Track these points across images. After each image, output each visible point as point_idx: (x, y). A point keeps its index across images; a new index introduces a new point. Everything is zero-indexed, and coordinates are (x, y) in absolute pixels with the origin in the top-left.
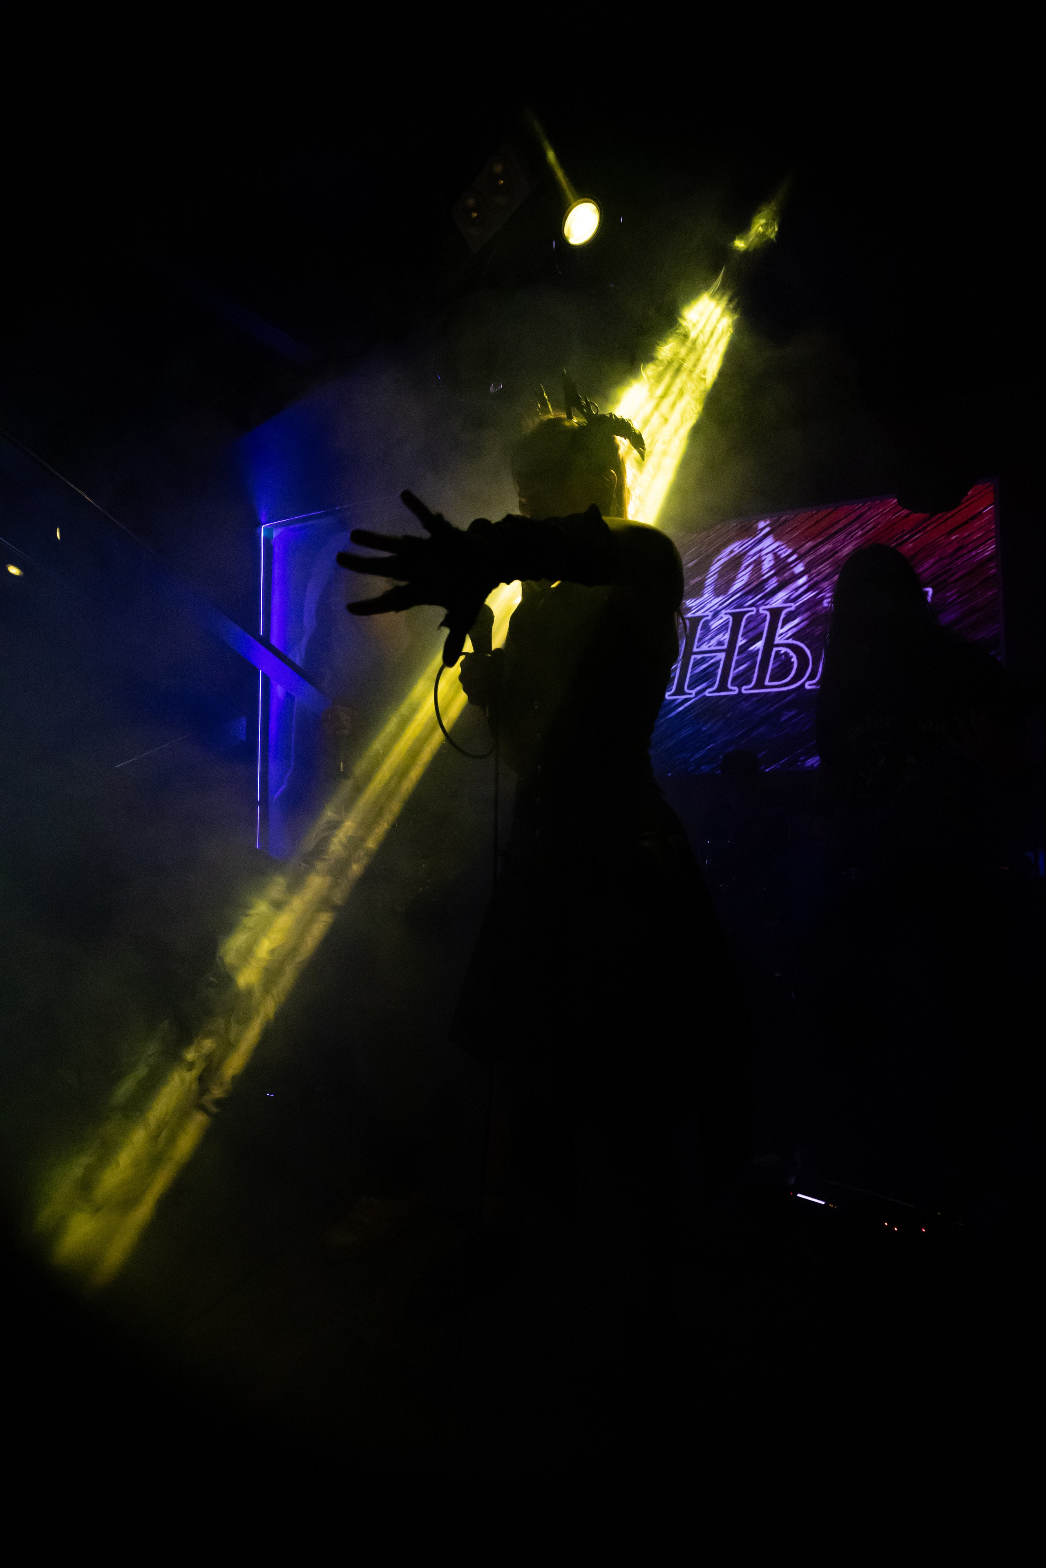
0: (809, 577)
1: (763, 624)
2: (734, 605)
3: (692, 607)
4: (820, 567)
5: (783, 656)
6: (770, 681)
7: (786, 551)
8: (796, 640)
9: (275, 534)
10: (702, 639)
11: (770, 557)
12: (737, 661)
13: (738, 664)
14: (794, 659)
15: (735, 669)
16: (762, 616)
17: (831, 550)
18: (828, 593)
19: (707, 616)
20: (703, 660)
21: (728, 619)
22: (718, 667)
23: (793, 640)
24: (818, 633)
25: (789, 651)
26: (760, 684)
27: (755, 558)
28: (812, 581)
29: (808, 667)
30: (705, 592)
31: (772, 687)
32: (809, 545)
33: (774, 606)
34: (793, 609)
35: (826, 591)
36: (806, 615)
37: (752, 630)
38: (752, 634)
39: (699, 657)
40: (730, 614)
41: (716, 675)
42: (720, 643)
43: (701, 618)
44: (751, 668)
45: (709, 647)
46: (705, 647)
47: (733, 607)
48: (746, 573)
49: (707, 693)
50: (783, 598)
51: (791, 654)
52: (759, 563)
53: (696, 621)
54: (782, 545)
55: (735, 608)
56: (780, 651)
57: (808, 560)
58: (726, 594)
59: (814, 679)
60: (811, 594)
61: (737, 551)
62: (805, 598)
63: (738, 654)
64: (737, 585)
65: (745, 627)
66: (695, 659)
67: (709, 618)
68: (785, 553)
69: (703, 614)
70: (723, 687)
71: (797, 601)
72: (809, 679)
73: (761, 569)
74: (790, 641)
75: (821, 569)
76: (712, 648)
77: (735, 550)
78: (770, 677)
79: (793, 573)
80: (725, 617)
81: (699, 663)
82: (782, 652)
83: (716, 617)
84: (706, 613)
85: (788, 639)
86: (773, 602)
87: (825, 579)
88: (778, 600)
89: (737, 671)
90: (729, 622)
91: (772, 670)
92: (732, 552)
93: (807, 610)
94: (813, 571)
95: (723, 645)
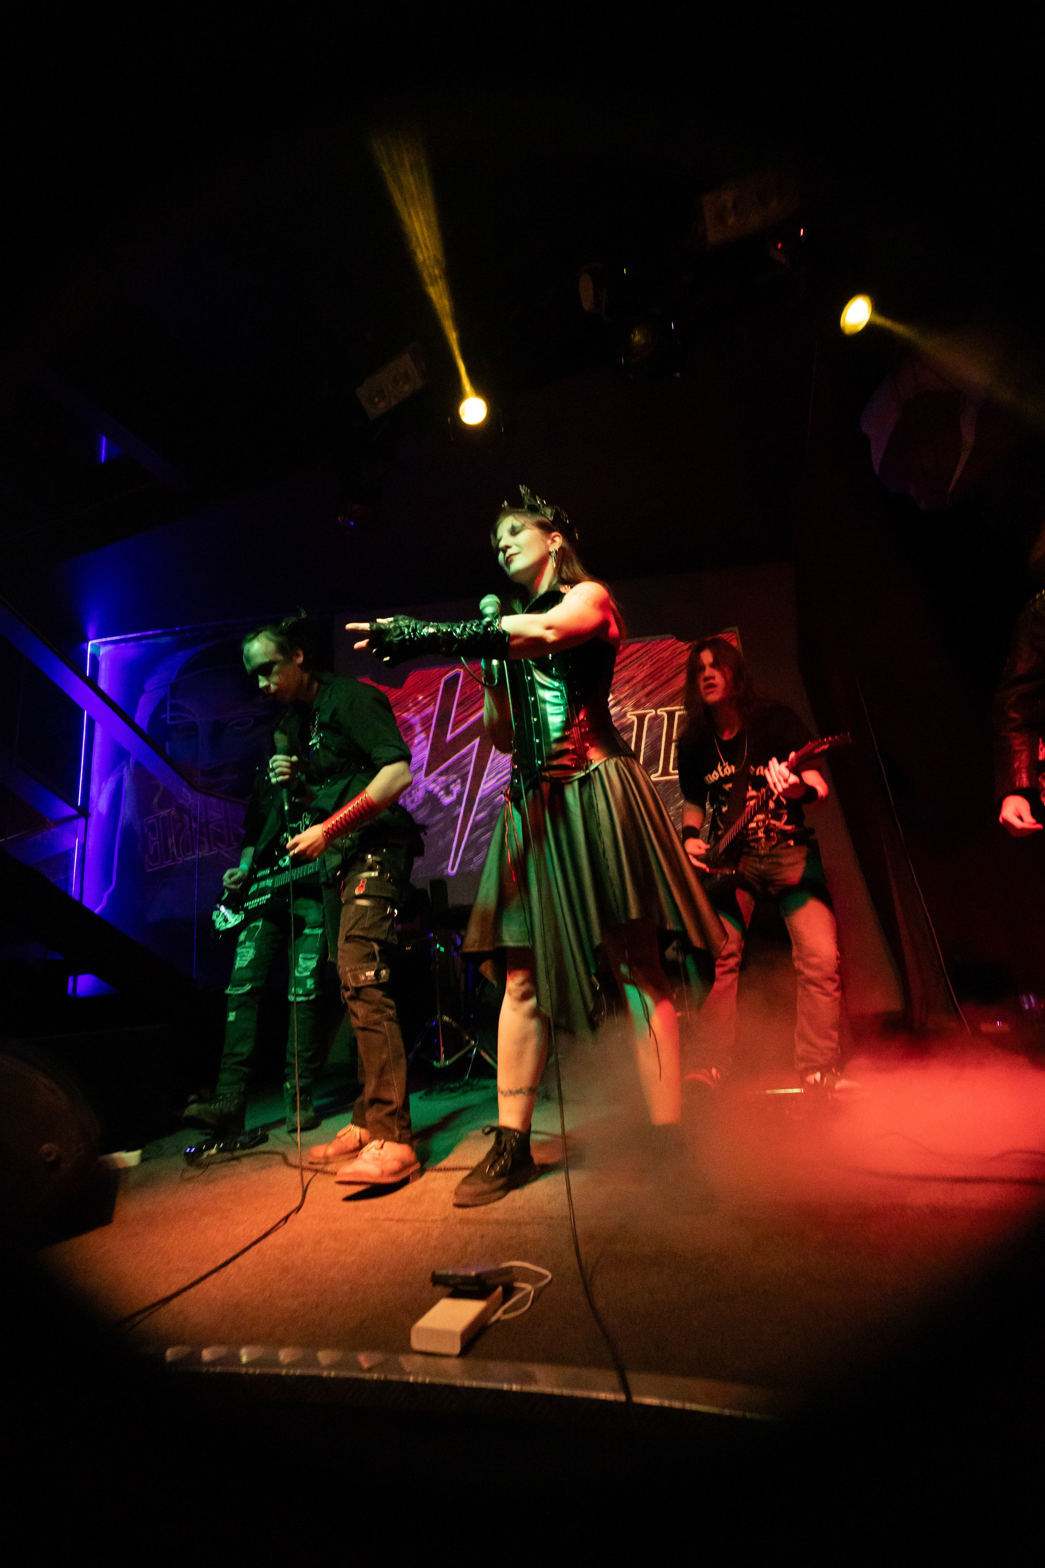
4: (622, 688)
35: (628, 706)
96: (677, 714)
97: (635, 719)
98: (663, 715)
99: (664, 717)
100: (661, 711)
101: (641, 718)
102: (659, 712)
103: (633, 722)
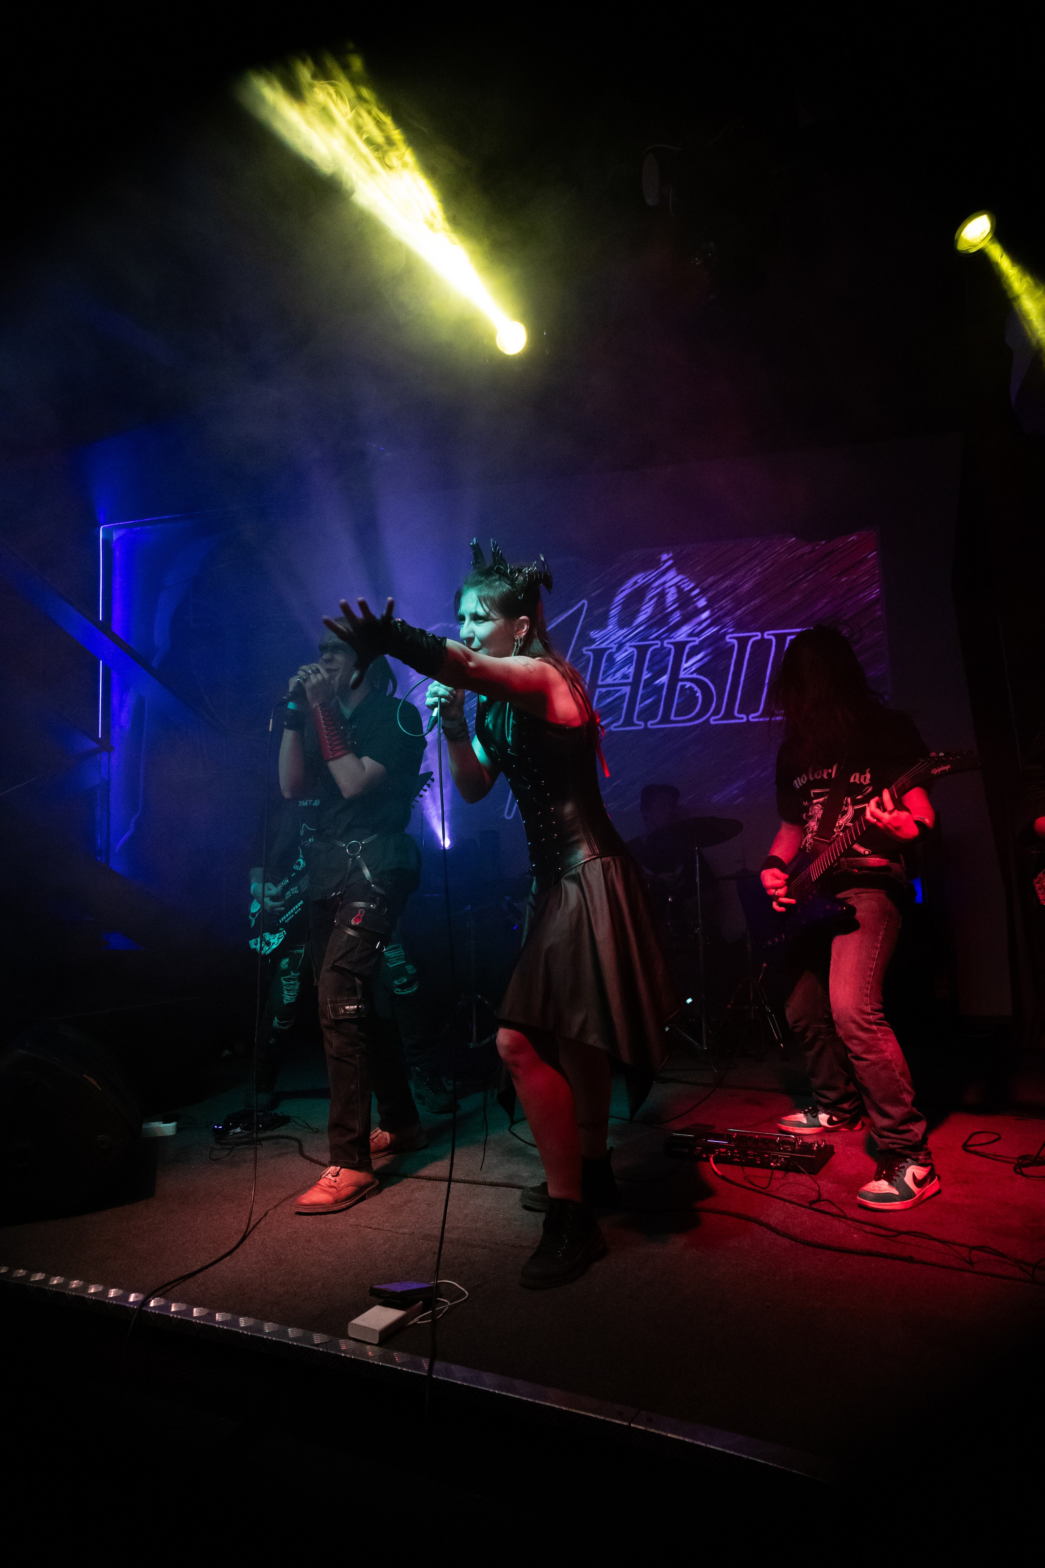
0: (712, 611)
1: (667, 659)
2: (637, 638)
3: (596, 638)
4: (723, 602)
5: (688, 691)
6: (676, 716)
7: (689, 585)
8: (700, 675)
9: (115, 536)
10: (606, 673)
11: (673, 590)
12: (642, 695)
13: (643, 699)
14: (699, 694)
15: (640, 704)
16: (666, 649)
17: (732, 586)
18: (730, 628)
19: (612, 648)
20: (608, 694)
21: (633, 651)
22: (624, 702)
23: (697, 674)
24: (721, 668)
25: (694, 686)
26: (666, 719)
27: (658, 591)
28: (715, 616)
29: (712, 702)
30: (610, 623)
31: (678, 722)
32: (710, 580)
33: (678, 639)
34: (697, 643)
35: (728, 626)
36: (709, 650)
37: (656, 664)
38: (656, 668)
39: (604, 690)
40: (635, 647)
41: (622, 709)
42: (625, 676)
43: (605, 650)
44: (656, 703)
45: (614, 680)
46: (609, 680)
47: (637, 640)
48: (649, 606)
49: (612, 728)
50: (687, 632)
51: (696, 688)
52: (662, 595)
53: (599, 653)
54: (685, 579)
55: (639, 641)
56: (685, 685)
57: (710, 595)
58: (630, 626)
59: (718, 714)
60: (713, 629)
61: (641, 582)
62: (708, 633)
63: (644, 687)
64: (642, 618)
65: (650, 660)
66: (600, 692)
67: (614, 650)
68: (688, 586)
69: (609, 646)
70: (629, 721)
71: (702, 635)
72: (712, 715)
73: (664, 601)
74: (695, 676)
75: (722, 605)
76: (616, 682)
77: (639, 581)
78: (676, 712)
79: (696, 607)
80: (629, 650)
81: (604, 697)
82: (687, 687)
83: (620, 650)
84: (612, 645)
85: (692, 673)
86: (678, 635)
87: (726, 615)
88: (682, 635)
89: (642, 705)
90: (634, 654)
91: (677, 705)
92: (636, 583)
93: (710, 645)
94: (715, 607)
95: (628, 678)
96: (789, 638)
97: (735, 642)
98: (770, 640)
99: (772, 642)
100: (768, 635)
101: (743, 642)
102: (766, 636)
103: (733, 646)
